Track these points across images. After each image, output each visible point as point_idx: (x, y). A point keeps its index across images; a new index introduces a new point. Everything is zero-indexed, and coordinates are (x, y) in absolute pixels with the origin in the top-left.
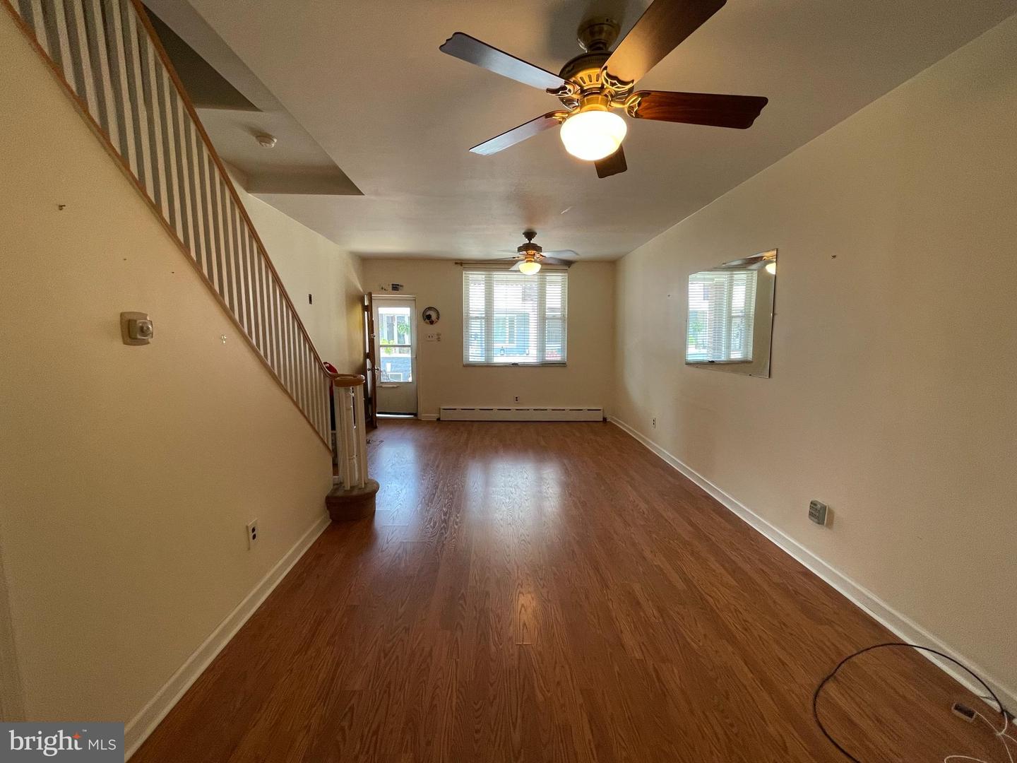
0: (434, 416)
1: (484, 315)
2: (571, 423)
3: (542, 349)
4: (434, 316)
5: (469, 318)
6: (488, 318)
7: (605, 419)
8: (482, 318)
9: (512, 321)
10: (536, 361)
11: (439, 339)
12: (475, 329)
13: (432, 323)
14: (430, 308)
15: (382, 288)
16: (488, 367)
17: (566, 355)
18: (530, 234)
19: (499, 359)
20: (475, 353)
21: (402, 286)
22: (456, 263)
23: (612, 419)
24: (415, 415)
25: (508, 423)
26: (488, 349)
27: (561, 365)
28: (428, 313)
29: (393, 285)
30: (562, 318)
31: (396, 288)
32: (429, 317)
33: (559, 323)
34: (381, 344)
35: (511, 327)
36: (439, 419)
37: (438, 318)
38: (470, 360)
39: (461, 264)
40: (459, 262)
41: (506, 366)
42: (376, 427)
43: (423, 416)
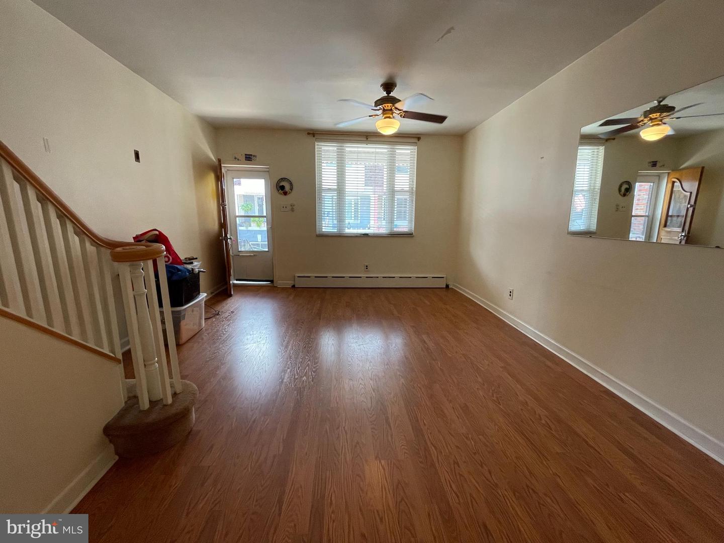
0: (291, 283)
1: (336, 187)
2: (417, 290)
3: (391, 221)
4: (287, 188)
5: (321, 190)
6: (340, 191)
7: (447, 286)
8: (334, 190)
10: (385, 232)
11: (292, 210)
12: (327, 203)
13: (285, 193)
14: (283, 179)
15: (235, 158)
16: (339, 237)
17: (413, 227)
18: (389, 86)
19: (348, 231)
21: (254, 156)
22: (309, 134)
23: (454, 285)
24: (272, 281)
25: (358, 290)
26: (341, 219)
27: (409, 235)
28: (281, 184)
29: (246, 155)
30: (411, 192)
31: (249, 158)
32: (282, 188)
33: (407, 196)
34: (237, 214)
36: (293, 286)
37: (291, 189)
38: (323, 230)
39: (313, 135)
40: (312, 132)
41: (357, 236)
42: (230, 296)
43: (279, 283)
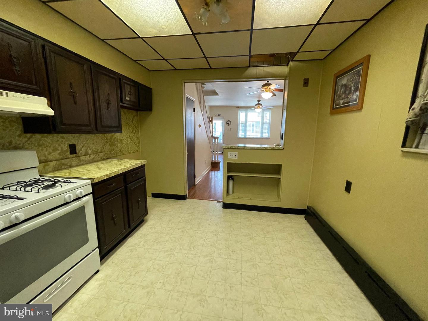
3: (262, 134)
4: (229, 123)
5: (240, 124)
6: (246, 124)
8: (243, 124)
9: (253, 124)
10: (260, 137)
11: (231, 130)
12: (241, 128)
13: (229, 125)
14: (228, 121)
15: (216, 115)
16: (245, 139)
17: (269, 135)
18: (259, 101)
19: (248, 137)
20: (241, 135)
21: (221, 114)
22: (237, 107)
26: (245, 133)
27: (268, 138)
30: (269, 124)
31: (219, 115)
32: (228, 123)
34: (213, 131)
35: (253, 126)
37: (231, 124)
39: (238, 108)
41: (250, 139)
